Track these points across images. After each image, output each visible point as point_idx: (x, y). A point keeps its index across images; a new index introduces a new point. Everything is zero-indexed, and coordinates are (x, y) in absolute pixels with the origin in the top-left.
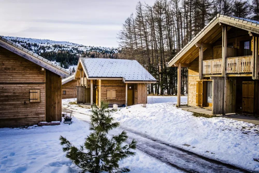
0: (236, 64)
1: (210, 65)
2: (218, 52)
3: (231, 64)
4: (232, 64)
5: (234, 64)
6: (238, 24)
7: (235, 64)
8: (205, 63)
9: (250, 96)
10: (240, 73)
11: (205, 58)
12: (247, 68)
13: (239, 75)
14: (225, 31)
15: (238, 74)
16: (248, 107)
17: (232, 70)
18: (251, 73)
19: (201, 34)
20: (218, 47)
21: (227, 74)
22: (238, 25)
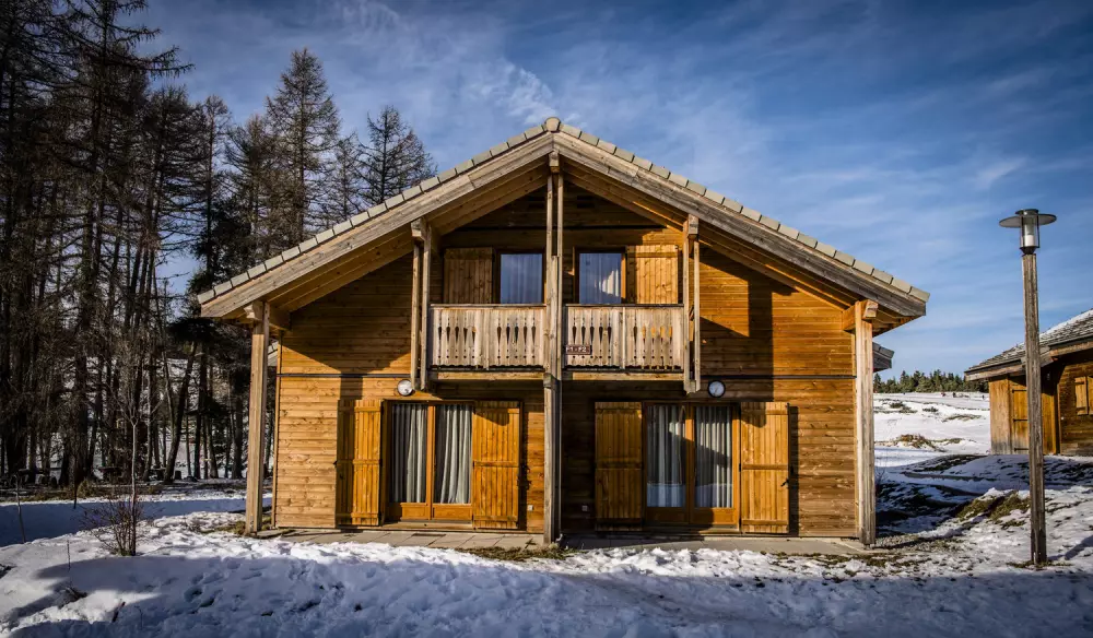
0: (610, 329)
1: (477, 327)
2: (470, 278)
3: (588, 331)
4: (592, 329)
5: (601, 329)
6: (649, 182)
7: (605, 332)
8: (443, 316)
9: (627, 460)
10: (631, 367)
11: (439, 296)
12: (658, 348)
13: (623, 377)
14: (560, 190)
15: (621, 371)
16: (620, 502)
17: (593, 354)
18: (678, 369)
19: (449, 184)
20: (469, 257)
21: (567, 369)
22: (646, 183)
